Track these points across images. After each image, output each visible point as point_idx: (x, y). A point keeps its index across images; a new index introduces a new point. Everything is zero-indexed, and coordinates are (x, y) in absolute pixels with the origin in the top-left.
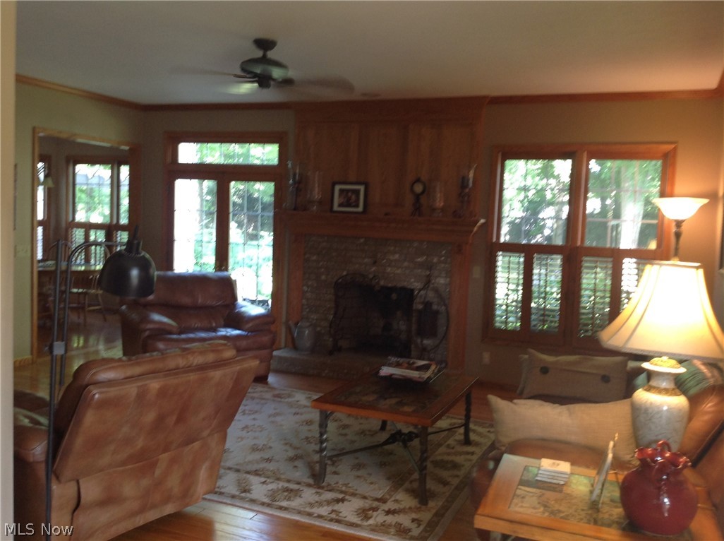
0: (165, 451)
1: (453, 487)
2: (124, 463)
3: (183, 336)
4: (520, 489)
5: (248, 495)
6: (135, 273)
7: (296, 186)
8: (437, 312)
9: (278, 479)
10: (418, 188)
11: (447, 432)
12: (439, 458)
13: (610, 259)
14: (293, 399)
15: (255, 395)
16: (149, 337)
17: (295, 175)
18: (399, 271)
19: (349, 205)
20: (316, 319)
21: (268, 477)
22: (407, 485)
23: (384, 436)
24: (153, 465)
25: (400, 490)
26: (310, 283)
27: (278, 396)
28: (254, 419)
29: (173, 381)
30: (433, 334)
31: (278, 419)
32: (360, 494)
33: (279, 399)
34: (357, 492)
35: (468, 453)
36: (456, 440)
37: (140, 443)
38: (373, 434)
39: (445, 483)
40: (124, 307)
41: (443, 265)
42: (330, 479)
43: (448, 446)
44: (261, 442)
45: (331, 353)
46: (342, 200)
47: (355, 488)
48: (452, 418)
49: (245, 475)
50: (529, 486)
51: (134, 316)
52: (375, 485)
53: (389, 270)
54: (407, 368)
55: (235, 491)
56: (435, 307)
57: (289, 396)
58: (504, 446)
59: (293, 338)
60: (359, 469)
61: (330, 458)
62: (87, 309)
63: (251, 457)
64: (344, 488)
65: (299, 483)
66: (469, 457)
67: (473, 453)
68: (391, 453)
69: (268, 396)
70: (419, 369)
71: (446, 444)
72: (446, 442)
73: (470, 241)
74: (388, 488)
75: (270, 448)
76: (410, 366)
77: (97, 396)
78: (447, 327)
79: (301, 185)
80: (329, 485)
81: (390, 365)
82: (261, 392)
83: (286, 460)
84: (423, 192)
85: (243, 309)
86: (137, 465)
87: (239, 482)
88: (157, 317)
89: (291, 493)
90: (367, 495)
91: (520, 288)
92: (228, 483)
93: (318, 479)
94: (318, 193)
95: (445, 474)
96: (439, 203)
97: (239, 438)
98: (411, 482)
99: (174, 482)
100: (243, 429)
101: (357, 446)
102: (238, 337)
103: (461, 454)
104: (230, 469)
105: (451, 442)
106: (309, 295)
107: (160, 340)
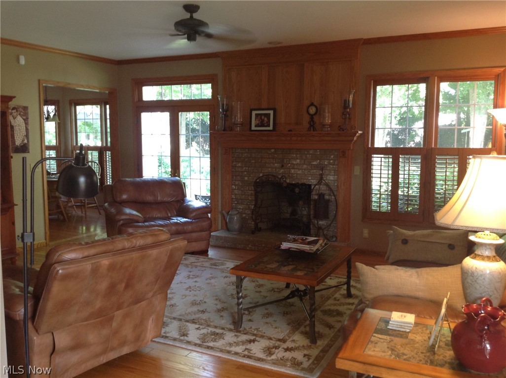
0: (119, 308)
1: (336, 330)
2: (86, 319)
3: (147, 224)
4: (375, 336)
5: (186, 338)
6: (82, 180)
7: (225, 113)
8: (329, 201)
9: (209, 326)
10: (312, 110)
11: (335, 288)
12: (327, 308)
13: (457, 157)
14: (225, 267)
15: (198, 264)
16: (122, 225)
17: (223, 105)
18: (300, 172)
19: (263, 125)
20: (242, 209)
21: (201, 325)
22: (302, 329)
23: (287, 292)
24: (111, 319)
25: (296, 333)
26: (237, 183)
27: (215, 265)
28: (196, 282)
29: (119, 259)
30: (326, 217)
31: (213, 281)
32: (267, 336)
33: (215, 267)
34: (265, 335)
35: (349, 304)
36: (341, 294)
37: (98, 304)
38: (280, 290)
39: (330, 327)
40: (106, 204)
41: (332, 166)
42: (246, 325)
43: (335, 299)
44: (198, 299)
45: (253, 233)
46: (258, 122)
47: (264, 331)
48: (339, 277)
49: (185, 323)
50: (382, 334)
51: (113, 210)
52: (278, 329)
53: (293, 171)
54: (301, 243)
55: (176, 336)
56: (327, 197)
57: (222, 264)
58: (368, 301)
59: (226, 223)
60: (267, 317)
61: (247, 309)
62: (86, 206)
63: (190, 310)
64: (255, 332)
65: (223, 329)
66: (350, 307)
67: (353, 304)
68: (292, 305)
69: (207, 264)
70: (310, 243)
71: (334, 297)
72: (333, 296)
73: (351, 148)
74: (288, 331)
75: (205, 302)
76: (304, 242)
77: (60, 271)
78: (336, 211)
79: (228, 112)
80: (245, 329)
81: (289, 241)
82: (203, 261)
83: (216, 311)
84: (316, 114)
85: (190, 203)
86: (97, 320)
87: (180, 329)
88: (128, 211)
89: (217, 336)
90: (272, 336)
91: (390, 181)
92: (172, 329)
93: (237, 325)
94: (240, 118)
95: (331, 320)
96: (328, 121)
97: (183, 296)
98: (305, 327)
99: (127, 331)
100: (187, 289)
101: (267, 300)
102: (185, 223)
103: (343, 304)
104: (174, 318)
105: (337, 295)
106: (236, 192)
107: (131, 227)
